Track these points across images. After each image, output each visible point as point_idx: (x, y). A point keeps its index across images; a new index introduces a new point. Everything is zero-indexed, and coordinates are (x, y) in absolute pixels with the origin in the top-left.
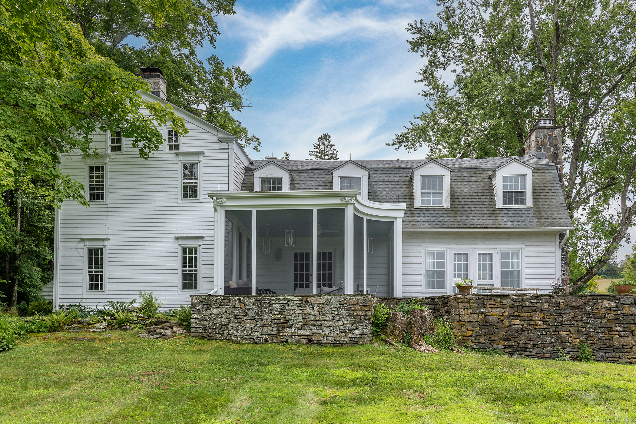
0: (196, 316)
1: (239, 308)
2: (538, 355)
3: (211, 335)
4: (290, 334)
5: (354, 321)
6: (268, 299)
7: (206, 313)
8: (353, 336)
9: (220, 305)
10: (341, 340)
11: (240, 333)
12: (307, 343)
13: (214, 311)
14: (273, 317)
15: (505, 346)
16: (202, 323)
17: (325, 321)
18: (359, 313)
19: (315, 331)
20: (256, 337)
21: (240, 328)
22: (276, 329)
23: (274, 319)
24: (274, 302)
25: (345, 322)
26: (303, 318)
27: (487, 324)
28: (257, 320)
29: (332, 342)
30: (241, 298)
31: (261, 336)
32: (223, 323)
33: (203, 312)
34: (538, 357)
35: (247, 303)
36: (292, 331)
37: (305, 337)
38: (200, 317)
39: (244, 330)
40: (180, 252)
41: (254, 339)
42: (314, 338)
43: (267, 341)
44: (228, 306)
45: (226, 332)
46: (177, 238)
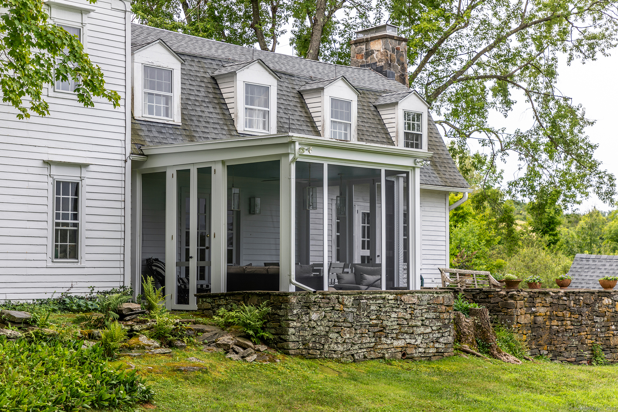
0: (295, 324)
1: (338, 310)
2: (568, 360)
3: (311, 352)
4: (386, 346)
5: (439, 326)
6: (365, 297)
7: (305, 318)
8: (440, 346)
9: (320, 307)
10: (430, 351)
11: (341, 348)
12: (401, 358)
13: (314, 316)
14: (371, 323)
15: (547, 350)
16: (301, 334)
17: (417, 326)
18: (445, 316)
19: (408, 341)
20: (356, 352)
21: (340, 340)
22: (373, 340)
23: (371, 326)
24: (371, 302)
25: (434, 328)
26: (398, 324)
27: (536, 325)
28: (356, 327)
29: (423, 355)
30: (340, 297)
31: (360, 351)
32: (322, 334)
33: (302, 317)
34: (568, 362)
35: (347, 303)
36: (389, 342)
37: (399, 350)
38: (299, 325)
39: (344, 342)
40: (51, 188)
41: (353, 355)
42: (409, 351)
43: (365, 357)
44: (328, 309)
45: (326, 347)
46: (48, 163)
